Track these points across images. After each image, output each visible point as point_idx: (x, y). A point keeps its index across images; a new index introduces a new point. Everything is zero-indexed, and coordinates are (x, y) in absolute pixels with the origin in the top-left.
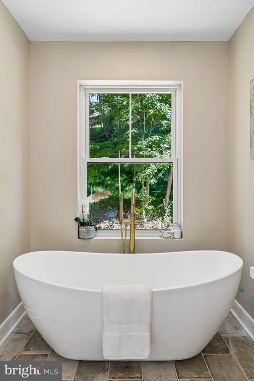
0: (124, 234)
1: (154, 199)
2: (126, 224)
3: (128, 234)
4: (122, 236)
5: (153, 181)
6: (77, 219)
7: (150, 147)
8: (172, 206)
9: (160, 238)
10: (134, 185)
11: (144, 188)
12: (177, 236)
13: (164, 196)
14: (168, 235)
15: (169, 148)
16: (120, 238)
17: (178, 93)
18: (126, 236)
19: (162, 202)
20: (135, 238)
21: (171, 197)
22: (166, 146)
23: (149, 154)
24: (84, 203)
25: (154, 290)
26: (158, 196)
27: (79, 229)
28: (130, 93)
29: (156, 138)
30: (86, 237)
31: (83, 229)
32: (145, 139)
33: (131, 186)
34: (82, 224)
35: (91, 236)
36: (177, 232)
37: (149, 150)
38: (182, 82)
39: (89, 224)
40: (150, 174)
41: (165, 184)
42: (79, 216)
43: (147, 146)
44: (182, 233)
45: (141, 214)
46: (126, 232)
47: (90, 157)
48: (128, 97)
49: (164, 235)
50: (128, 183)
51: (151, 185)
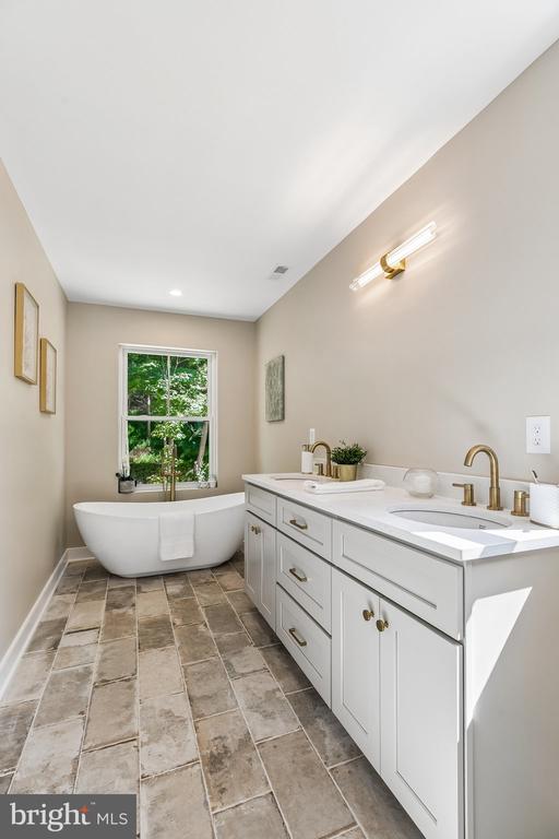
1: (181, 461)
5: (180, 436)
6: (117, 475)
7: (176, 389)
8: (207, 471)
9: (197, 489)
10: (149, 441)
11: (166, 446)
12: (213, 486)
13: (196, 458)
14: (205, 485)
15: (205, 392)
16: (162, 491)
17: (213, 360)
18: (166, 489)
19: (193, 466)
21: (206, 459)
22: (199, 388)
24: (123, 460)
25: (197, 513)
26: (186, 459)
27: (119, 484)
28: (169, 355)
29: (185, 376)
30: (128, 490)
31: (124, 484)
33: (144, 444)
34: (123, 479)
35: (132, 490)
36: (212, 483)
37: (175, 392)
38: (217, 352)
39: (129, 479)
40: (175, 428)
41: (198, 439)
42: (120, 472)
43: (172, 388)
44: (216, 482)
47: (129, 414)
48: (166, 361)
49: (202, 486)
50: (139, 438)
51: (176, 442)
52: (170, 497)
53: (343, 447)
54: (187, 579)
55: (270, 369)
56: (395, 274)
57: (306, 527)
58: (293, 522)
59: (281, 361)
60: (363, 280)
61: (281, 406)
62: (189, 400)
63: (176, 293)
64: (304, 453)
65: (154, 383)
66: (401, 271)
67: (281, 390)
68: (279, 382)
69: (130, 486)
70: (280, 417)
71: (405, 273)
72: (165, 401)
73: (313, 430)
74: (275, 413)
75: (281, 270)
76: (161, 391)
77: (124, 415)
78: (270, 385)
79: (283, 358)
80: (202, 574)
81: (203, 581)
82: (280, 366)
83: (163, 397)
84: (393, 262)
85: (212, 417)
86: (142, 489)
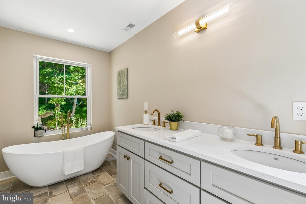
0: (64, 131)
2: (65, 127)
3: (66, 131)
4: (63, 133)
5: (63, 103)
6: (33, 127)
9: (81, 131)
10: (46, 105)
11: (56, 108)
12: (89, 129)
14: (85, 129)
16: (62, 133)
17: (89, 68)
18: (64, 132)
20: (70, 132)
23: (61, 86)
24: (36, 120)
25: (85, 146)
27: (35, 132)
30: (40, 135)
31: (38, 132)
32: (57, 76)
34: (36, 129)
35: (43, 135)
36: (89, 128)
38: (91, 65)
39: (41, 129)
40: (61, 100)
42: (35, 124)
44: (91, 128)
45: (55, 125)
46: (65, 130)
47: (40, 94)
49: (83, 129)
51: (61, 105)
52: (66, 137)
53: (172, 113)
54: (80, 181)
55: (120, 74)
56: (201, 30)
57: (172, 162)
58: (160, 158)
59: (126, 71)
60: (181, 33)
61: (126, 91)
62: (69, 87)
63: (71, 30)
64: (144, 114)
65: (50, 79)
66: (205, 29)
67: (126, 84)
68: (126, 80)
69: (42, 132)
70: (126, 96)
71: (207, 30)
72: (56, 87)
73: (146, 104)
74: (123, 94)
75: (131, 26)
76: (54, 83)
77: (37, 95)
78: (119, 82)
79: (128, 69)
80: (88, 176)
81: (90, 181)
82: (126, 73)
83: (55, 85)
84: (202, 23)
85: (89, 96)
86: (50, 133)
